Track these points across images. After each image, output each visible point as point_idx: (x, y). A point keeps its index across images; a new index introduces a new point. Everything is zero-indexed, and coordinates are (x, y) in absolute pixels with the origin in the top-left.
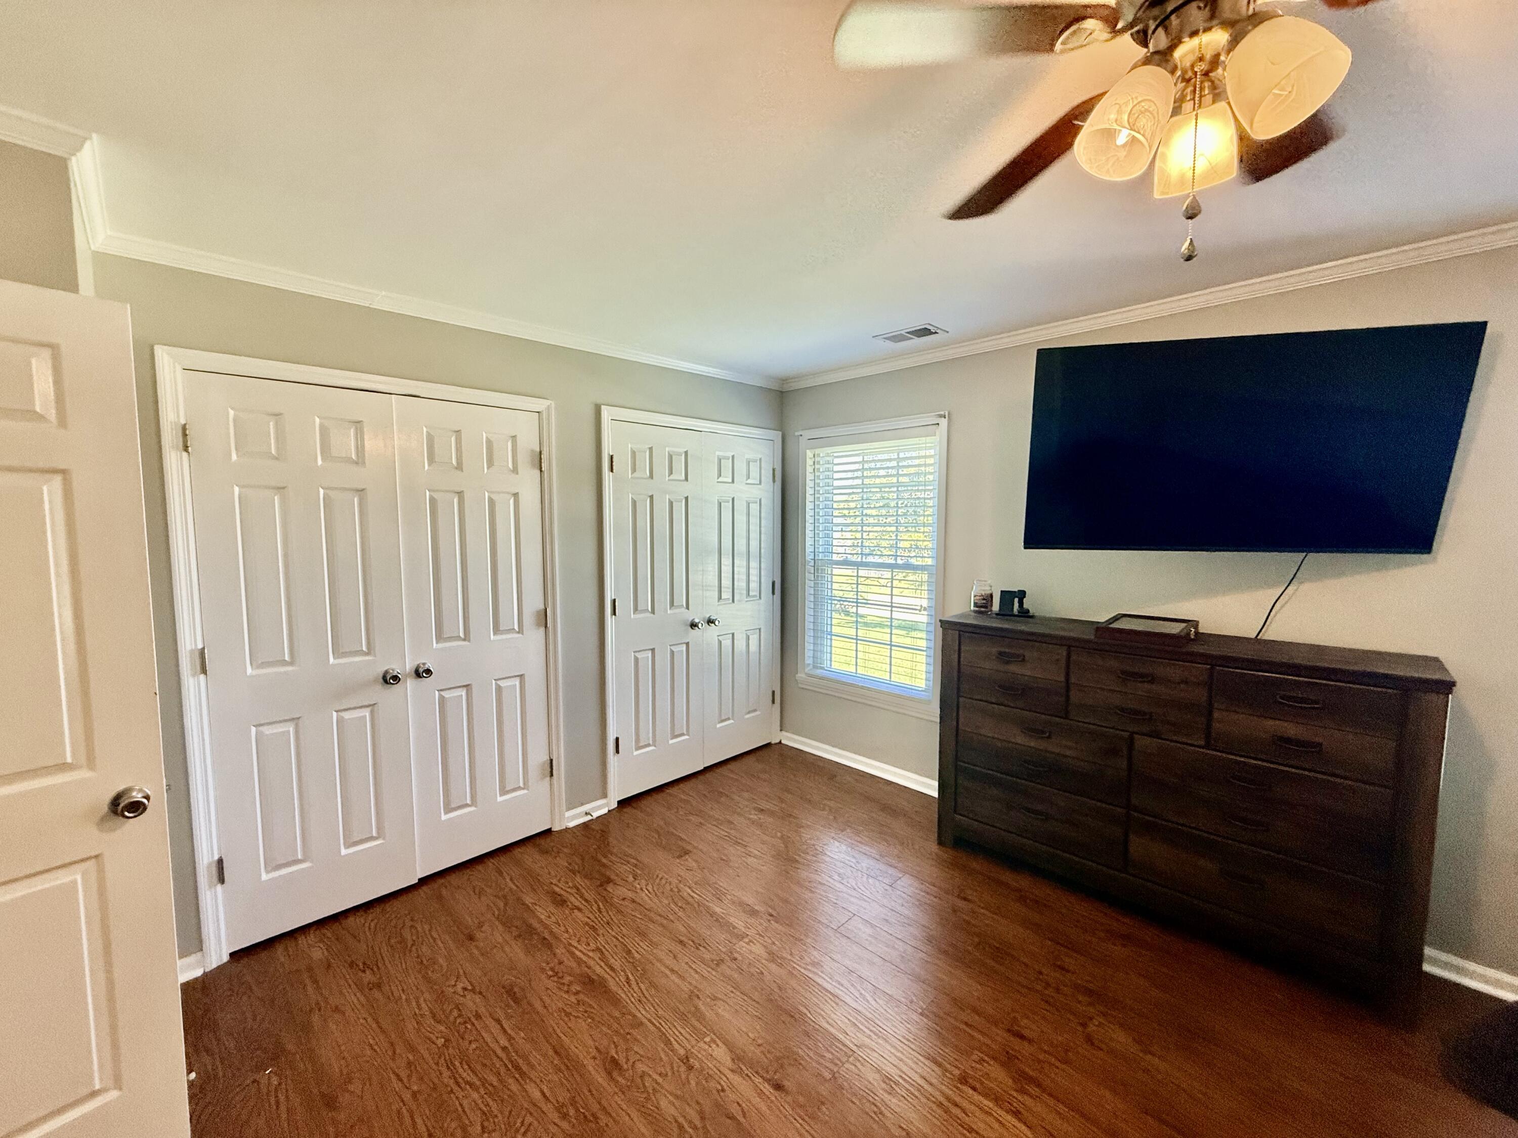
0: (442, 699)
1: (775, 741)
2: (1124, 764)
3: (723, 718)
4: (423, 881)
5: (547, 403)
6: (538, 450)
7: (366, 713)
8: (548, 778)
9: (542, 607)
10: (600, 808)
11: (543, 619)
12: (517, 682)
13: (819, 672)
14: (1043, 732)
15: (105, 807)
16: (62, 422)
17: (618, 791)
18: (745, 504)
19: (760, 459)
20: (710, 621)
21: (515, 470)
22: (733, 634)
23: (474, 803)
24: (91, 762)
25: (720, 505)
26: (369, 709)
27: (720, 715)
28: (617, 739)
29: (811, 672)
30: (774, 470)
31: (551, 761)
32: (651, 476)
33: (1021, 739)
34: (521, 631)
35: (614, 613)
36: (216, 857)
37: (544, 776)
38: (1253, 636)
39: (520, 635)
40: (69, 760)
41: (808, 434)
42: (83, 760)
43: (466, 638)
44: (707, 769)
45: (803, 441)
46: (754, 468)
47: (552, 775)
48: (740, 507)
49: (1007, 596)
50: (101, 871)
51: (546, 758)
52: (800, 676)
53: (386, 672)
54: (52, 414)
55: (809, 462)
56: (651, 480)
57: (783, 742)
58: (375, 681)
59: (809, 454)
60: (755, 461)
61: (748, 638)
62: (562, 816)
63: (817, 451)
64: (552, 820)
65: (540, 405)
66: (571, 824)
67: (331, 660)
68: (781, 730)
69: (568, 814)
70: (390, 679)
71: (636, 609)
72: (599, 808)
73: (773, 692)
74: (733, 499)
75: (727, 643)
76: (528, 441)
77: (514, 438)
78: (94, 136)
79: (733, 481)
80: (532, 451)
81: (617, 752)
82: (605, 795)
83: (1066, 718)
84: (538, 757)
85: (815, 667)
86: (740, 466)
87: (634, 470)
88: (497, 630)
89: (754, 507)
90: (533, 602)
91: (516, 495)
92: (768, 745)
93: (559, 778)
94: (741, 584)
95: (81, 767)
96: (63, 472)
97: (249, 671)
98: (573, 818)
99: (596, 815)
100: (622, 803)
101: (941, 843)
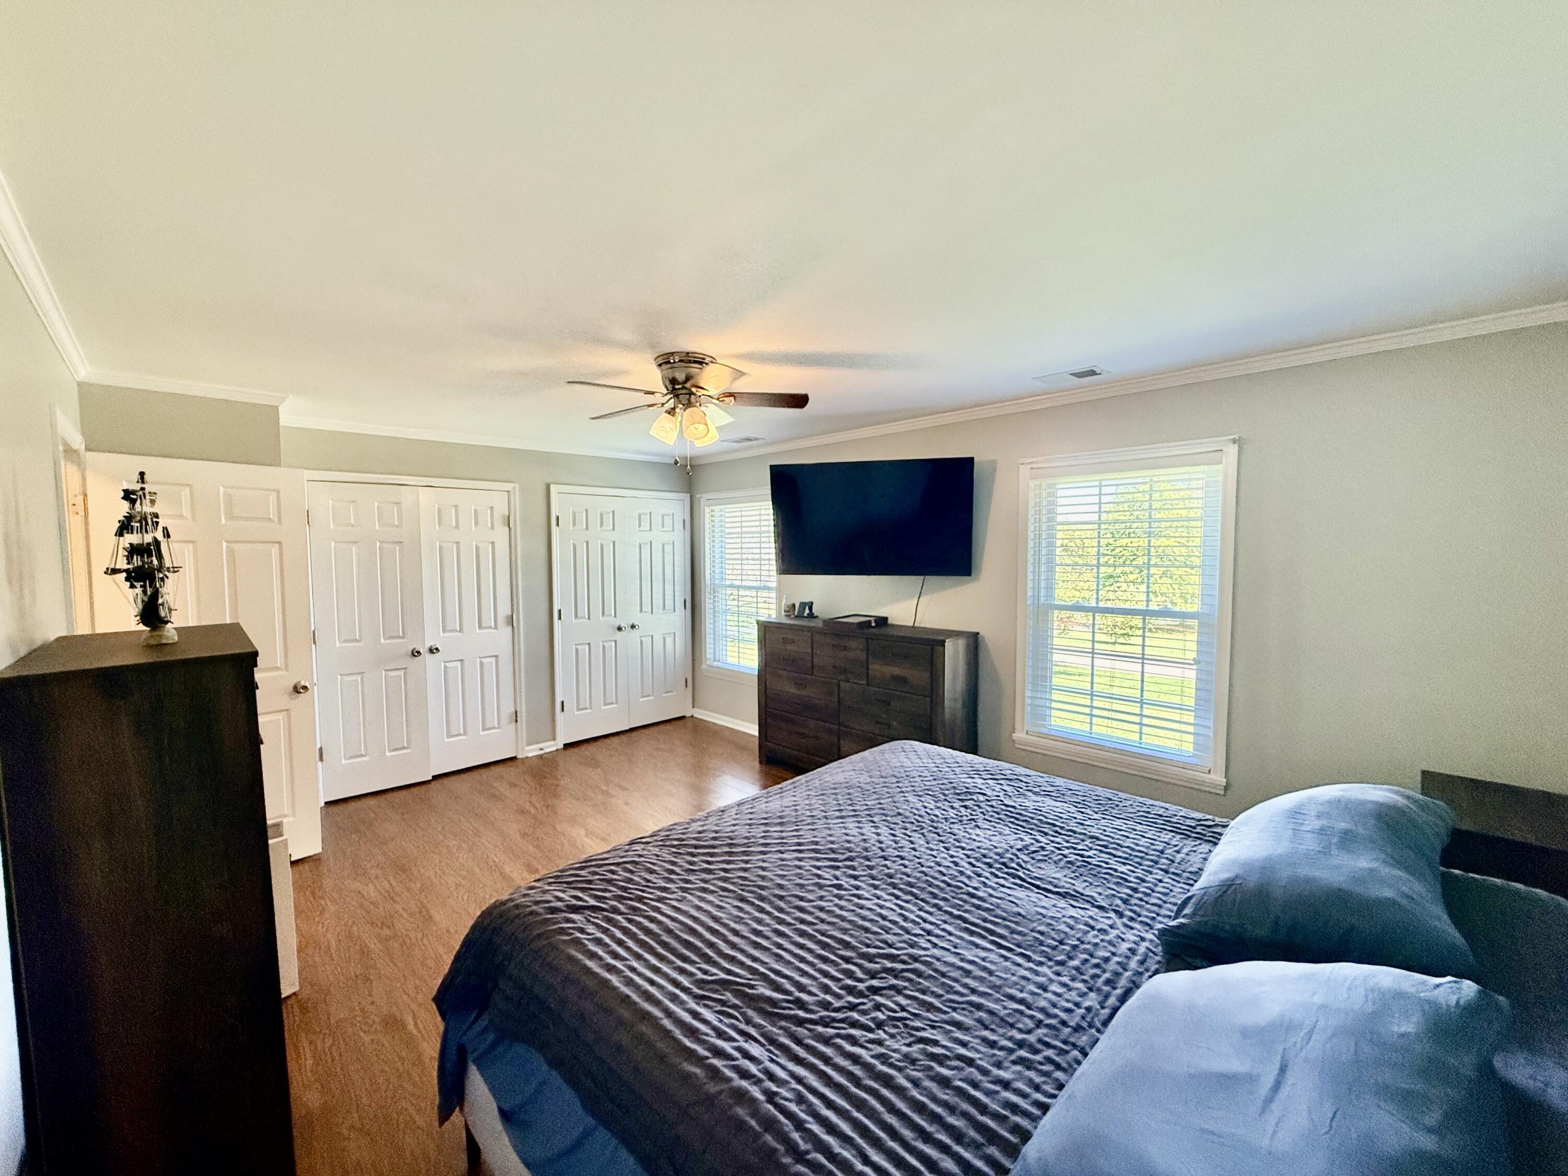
0: (446, 667)
1: (688, 714)
2: (836, 699)
3: (645, 694)
4: (435, 778)
5: (513, 485)
6: (507, 514)
7: (402, 673)
8: (514, 723)
9: (510, 613)
10: (550, 747)
11: (510, 621)
12: (493, 660)
13: (716, 664)
14: (802, 685)
15: (291, 689)
16: (280, 522)
17: (563, 737)
18: (661, 545)
19: (673, 514)
20: (633, 627)
21: (492, 528)
22: (652, 637)
23: (465, 733)
24: (287, 669)
25: (640, 546)
26: (403, 671)
27: (642, 692)
28: (563, 702)
29: (711, 664)
30: (684, 521)
31: (516, 712)
32: (587, 528)
33: (793, 690)
34: (496, 628)
35: (560, 618)
36: (319, 746)
37: (511, 722)
38: (912, 624)
39: (495, 631)
40: (279, 665)
41: (706, 496)
42: (283, 668)
43: (461, 631)
44: (632, 730)
45: (702, 501)
46: (668, 521)
47: (516, 721)
48: (657, 548)
49: (803, 605)
50: (289, 717)
51: (513, 710)
52: (704, 666)
53: (414, 649)
54: (276, 519)
55: (707, 515)
56: (586, 531)
57: (695, 716)
58: (407, 655)
59: (707, 510)
60: (668, 515)
61: (664, 639)
62: (523, 749)
63: (713, 508)
64: (517, 751)
65: (509, 486)
66: (530, 755)
67: (382, 640)
68: (693, 707)
69: (527, 748)
70: (416, 653)
71: (576, 616)
72: (548, 747)
73: (686, 679)
74: (651, 542)
75: (647, 641)
76: (501, 509)
77: (492, 508)
78: (290, 396)
79: (651, 530)
80: (504, 516)
81: (563, 710)
82: (554, 739)
83: (813, 674)
84: (508, 709)
85: (715, 660)
86: (657, 519)
87: (574, 524)
88: (480, 627)
89: (668, 548)
90: (504, 609)
91: (493, 543)
92: (683, 718)
93: (521, 722)
94: (658, 600)
95: (282, 670)
96: (280, 543)
97: (338, 644)
98: (531, 751)
99: (547, 750)
100: (567, 746)
101: (761, 762)
